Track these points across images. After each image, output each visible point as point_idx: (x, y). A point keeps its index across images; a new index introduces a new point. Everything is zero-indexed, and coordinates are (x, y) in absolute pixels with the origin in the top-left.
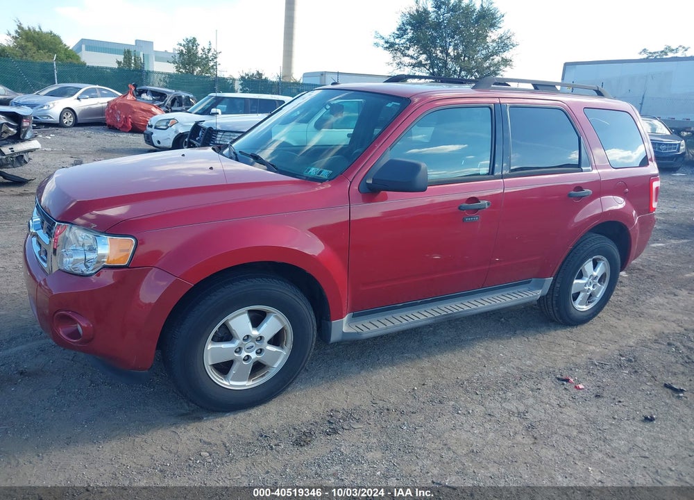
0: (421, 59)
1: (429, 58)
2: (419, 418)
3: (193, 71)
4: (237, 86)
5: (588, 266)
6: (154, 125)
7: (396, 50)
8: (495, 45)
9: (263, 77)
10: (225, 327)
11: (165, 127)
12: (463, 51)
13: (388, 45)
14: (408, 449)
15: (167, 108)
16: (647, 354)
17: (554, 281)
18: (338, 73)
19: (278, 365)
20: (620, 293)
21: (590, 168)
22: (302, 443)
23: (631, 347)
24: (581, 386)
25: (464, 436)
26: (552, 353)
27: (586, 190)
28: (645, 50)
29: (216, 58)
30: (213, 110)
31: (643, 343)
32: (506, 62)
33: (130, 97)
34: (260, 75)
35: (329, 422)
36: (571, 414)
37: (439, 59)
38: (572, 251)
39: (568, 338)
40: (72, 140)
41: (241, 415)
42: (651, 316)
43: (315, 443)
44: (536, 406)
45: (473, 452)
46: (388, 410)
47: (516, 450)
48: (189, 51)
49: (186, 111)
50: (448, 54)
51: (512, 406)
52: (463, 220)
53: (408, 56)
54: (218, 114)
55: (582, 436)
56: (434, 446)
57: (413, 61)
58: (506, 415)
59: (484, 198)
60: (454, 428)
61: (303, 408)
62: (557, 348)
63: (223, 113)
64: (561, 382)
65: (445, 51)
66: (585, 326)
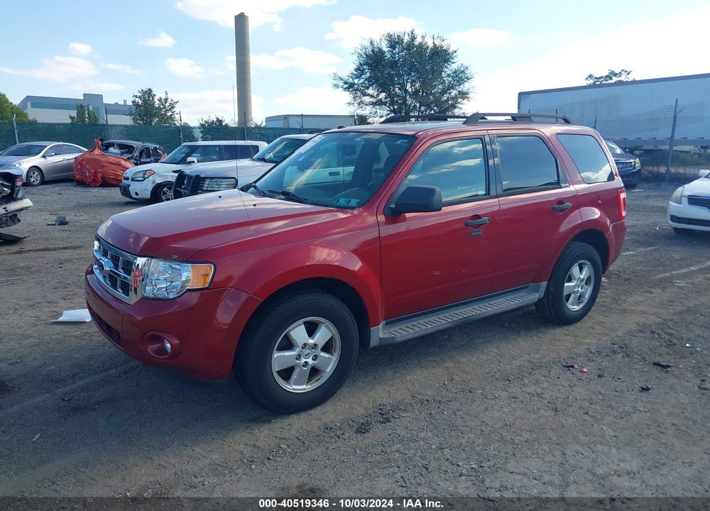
0: (380, 97)
1: (389, 95)
2: (455, 405)
3: (151, 121)
4: (198, 134)
5: (575, 270)
6: (130, 177)
7: (355, 90)
8: (450, 79)
9: (224, 124)
10: (287, 338)
11: (142, 179)
12: (420, 87)
13: (347, 86)
14: (454, 428)
15: (136, 160)
16: (635, 341)
17: (548, 285)
18: (302, 115)
19: (330, 369)
20: (604, 295)
21: (568, 185)
22: (363, 431)
23: (620, 337)
24: (585, 370)
25: (496, 414)
26: (554, 348)
27: (567, 204)
28: (591, 76)
29: (173, 108)
30: (189, 159)
31: (631, 333)
32: (464, 95)
33: (97, 152)
34: (220, 121)
35: (381, 414)
36: (581, 391)
37: (399, 96)
38: (560, 257)
39: (566, 335)
40: (44, 198)
41: (303, 415)
42: (632, 312)
43: (374, 429)
44: (551, 388)
45: (507, 424)
46: (427, 401)
47: (542, 421)
48: (145, 101)
49: (156, 161)
50: (406, 91)
51: (532, 389)
52: (470, 234)
53: (368, 95)
54: (194, 162)
55: (593, 406)
56: (474, 424)
57: (374, 100)
58: (527, 396)
59: (485, 215)
60: (487, 409)
61: (355, 406)
62: (558, 343)
63: (198, 162)
64: (567, 369)
65: (403, 88)
66: (579, 325)
